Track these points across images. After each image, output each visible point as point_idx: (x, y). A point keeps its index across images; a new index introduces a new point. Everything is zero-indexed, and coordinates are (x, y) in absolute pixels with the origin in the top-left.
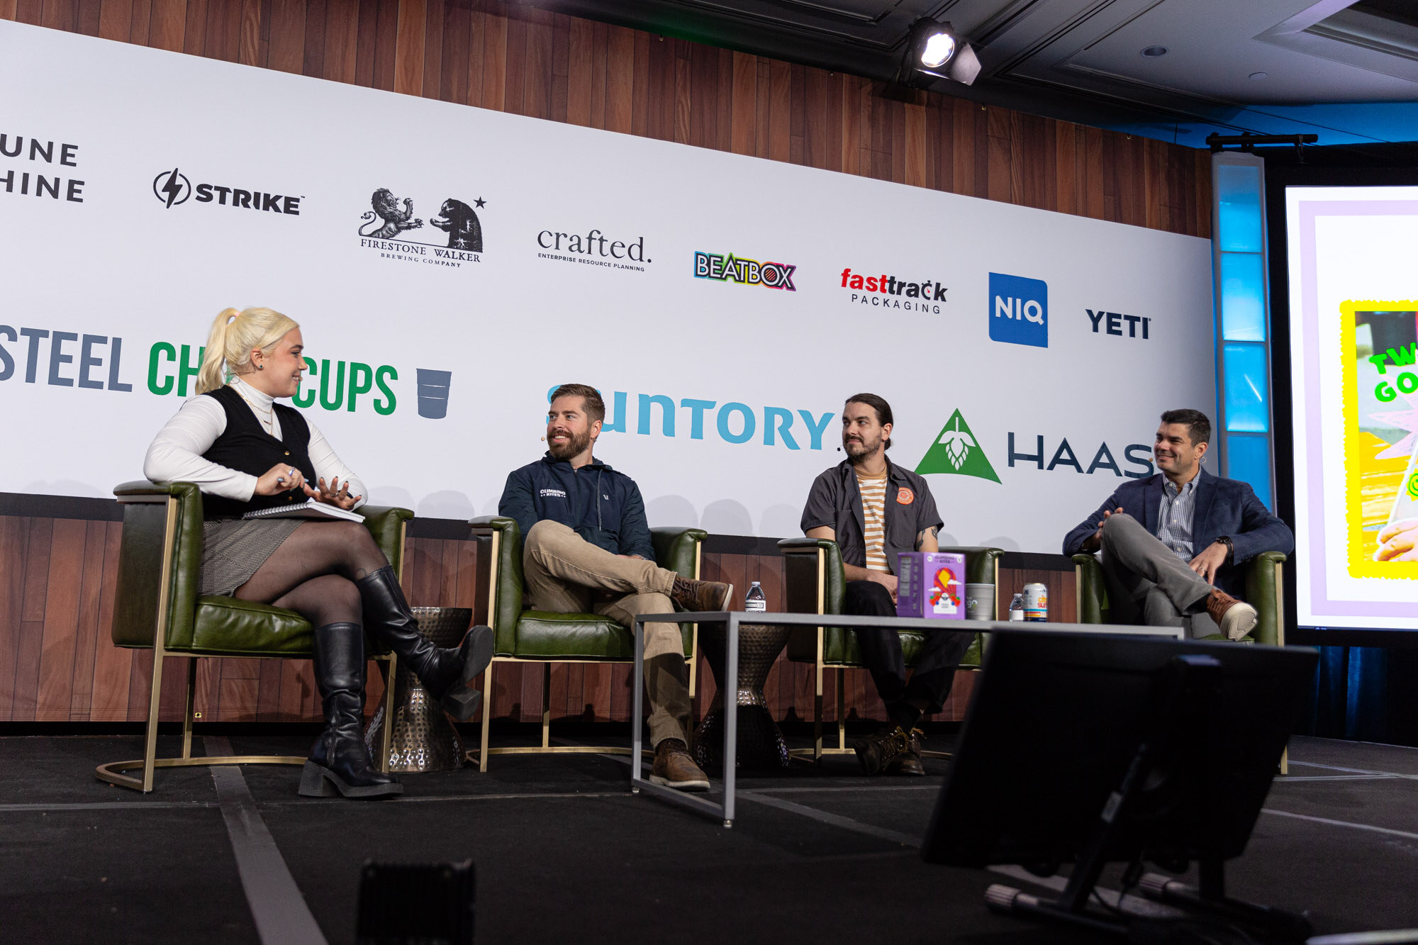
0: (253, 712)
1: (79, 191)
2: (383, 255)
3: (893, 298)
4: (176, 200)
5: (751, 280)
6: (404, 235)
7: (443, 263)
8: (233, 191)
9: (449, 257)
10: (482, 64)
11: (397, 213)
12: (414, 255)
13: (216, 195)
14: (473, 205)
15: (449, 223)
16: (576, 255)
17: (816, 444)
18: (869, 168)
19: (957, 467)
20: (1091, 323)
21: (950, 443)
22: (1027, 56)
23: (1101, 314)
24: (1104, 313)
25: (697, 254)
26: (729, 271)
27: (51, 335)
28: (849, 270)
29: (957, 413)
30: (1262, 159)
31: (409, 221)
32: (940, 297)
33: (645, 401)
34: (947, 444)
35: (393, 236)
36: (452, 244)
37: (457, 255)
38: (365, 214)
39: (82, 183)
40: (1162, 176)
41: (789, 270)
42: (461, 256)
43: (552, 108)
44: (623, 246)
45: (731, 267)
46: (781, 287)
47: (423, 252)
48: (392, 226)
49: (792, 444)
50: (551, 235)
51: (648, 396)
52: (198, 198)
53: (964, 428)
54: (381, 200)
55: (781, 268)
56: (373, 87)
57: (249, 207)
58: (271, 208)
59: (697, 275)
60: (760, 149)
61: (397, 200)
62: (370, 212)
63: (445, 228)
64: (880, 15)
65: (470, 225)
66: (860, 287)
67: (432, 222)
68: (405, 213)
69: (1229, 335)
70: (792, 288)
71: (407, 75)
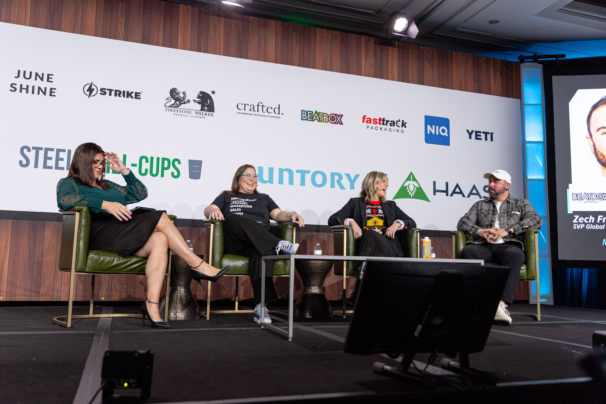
0: (124, 297)
1: (54, 92)
2: (174, 114)
3: (384, 127)
4: (92, 95)
5: (324, 121)
6: (183, 106)
7: (199, 117)
8: (114, 90)
9: (201, 114)
10: (213, 37)
11: (180, 97)
12: (187, 114)
13: (108, 92)
14: (210, 94)
15: (201, 101)
16: (253, 112)
17: (352, 187)
18: (374, 74)
19: (412, 196)
20: (468, 135)
21: (408, 186)
22: (440, 26)
23: (472, 131)
24: (474, 131)
25: (302, 111)
26: (315, 117)
27: (44, 149)
28: (365, 116)
29: (411, 174)
30: (542, 65)
31: (185, 101)
32: (404, 126)
33: (281, 171)
34: (407, 186)
35: (178, 107)
36: (202, 109)
37: (204, 114)
38: (167, 98)
39: (55, 89)
40: (498, 73)
41: (340, 116)
42: (206, 114)
43: (242, 53)
44: (272, 108)
45: (316, 116)
46: (337, 124)
47: (191, 113)
48: (178, 102)
49: (342, 187)
50: (242, 105)
51: (282, 169)
52: (101, 94)
53: (414, 179)
54: (173, 92)
55: (337, 116)
56: (170, 47)
57: (121, 97)
58: (129, 97)
59: (302, 119)
60: (328, 67)
61: (180, 92)
62: (169, 97)
63: (199, 103)
64: (378, 11)
65: (209, 102)
66: (370, 123)
67: (194, 101)
68: (183, 97)
69: (528, 139)
70: (342, 124)
71: (183, 42)
